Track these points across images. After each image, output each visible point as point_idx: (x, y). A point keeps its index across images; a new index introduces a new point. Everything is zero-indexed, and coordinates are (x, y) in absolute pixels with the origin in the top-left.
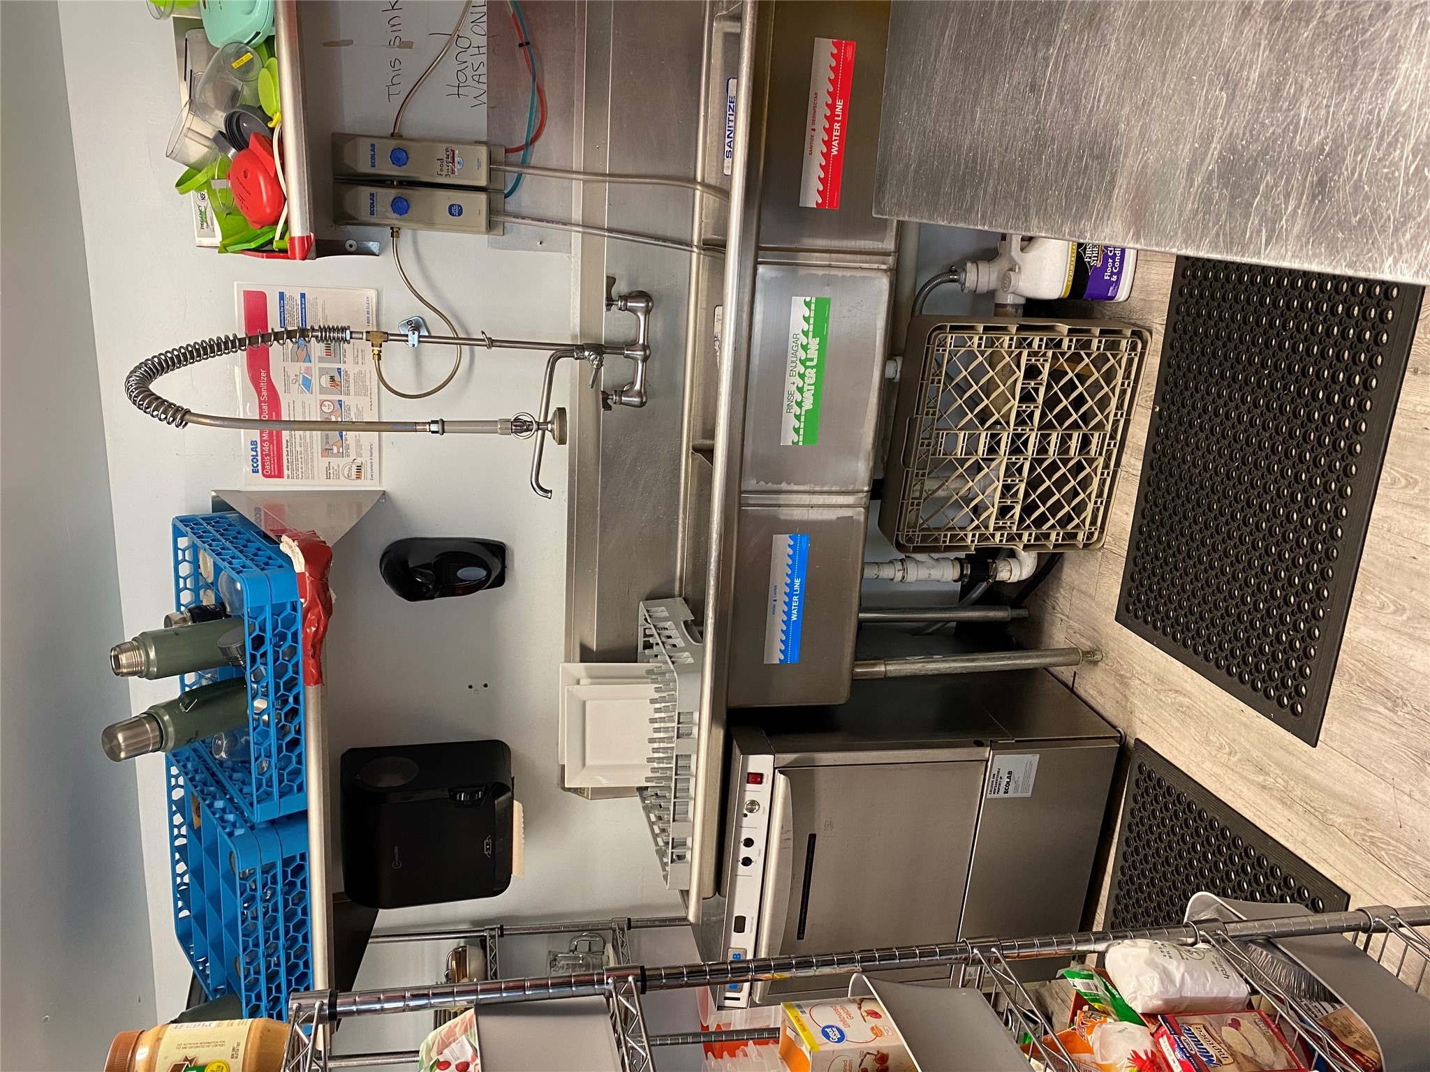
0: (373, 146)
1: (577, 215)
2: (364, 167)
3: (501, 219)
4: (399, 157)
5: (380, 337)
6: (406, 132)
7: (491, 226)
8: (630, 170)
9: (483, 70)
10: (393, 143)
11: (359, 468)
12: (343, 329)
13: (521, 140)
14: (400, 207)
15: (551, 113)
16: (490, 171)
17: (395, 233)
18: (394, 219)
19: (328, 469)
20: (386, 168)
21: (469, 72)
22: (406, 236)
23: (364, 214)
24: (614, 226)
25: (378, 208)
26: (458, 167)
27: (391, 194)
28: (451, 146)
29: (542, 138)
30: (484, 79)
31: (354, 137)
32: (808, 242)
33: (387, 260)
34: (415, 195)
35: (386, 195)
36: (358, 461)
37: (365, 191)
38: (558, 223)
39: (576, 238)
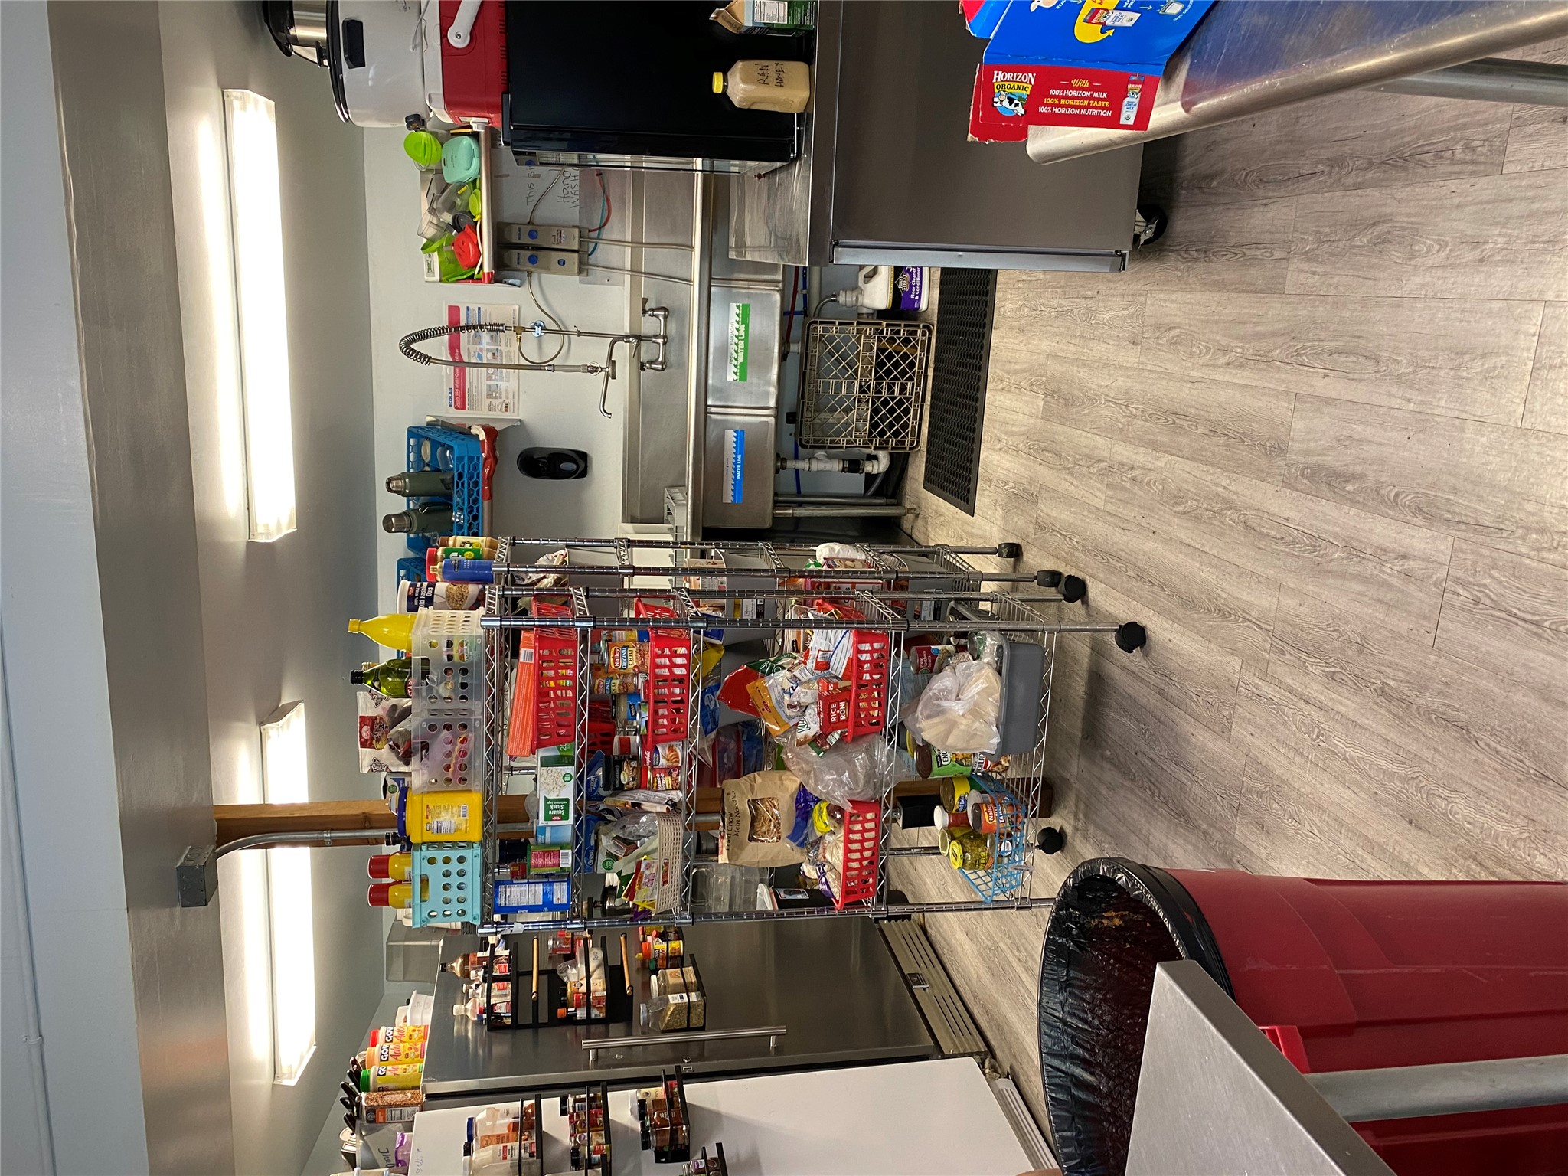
0: (519, 229)
1: (628, 266)
2: (515, 240)
3: (587, 267)
4: (533, 234)
5: (520, 330)
6: (537, 221)
7: (580, 271)
8: (656, 241)
9: (577, 188)
10: (530, 227)
11: (507, 405)
12: (502, 325)
13: (597, 224)
14: (533, 260)
15: (613, 209)
16: (580, 242)
17: (529, 275)
18: (530, 267)
19: (490, 405)
20: (526, 240)
21: (570, 189)
22: (535, 277)
23: (515, 265)
24: (647, 271)
25: (522, 260)
26: (563, 239)
27: (528, 253)
28: (560, 228)
29: (609, 223)
30: (577, 193)
31: (509, 224)
32: (736, 276)
33: (525, 289)
34: (541, 254)
35: (526, 254)
36: (507, 402)
37: (515, 252)
38: (616, 269)
39: (627, 278)
